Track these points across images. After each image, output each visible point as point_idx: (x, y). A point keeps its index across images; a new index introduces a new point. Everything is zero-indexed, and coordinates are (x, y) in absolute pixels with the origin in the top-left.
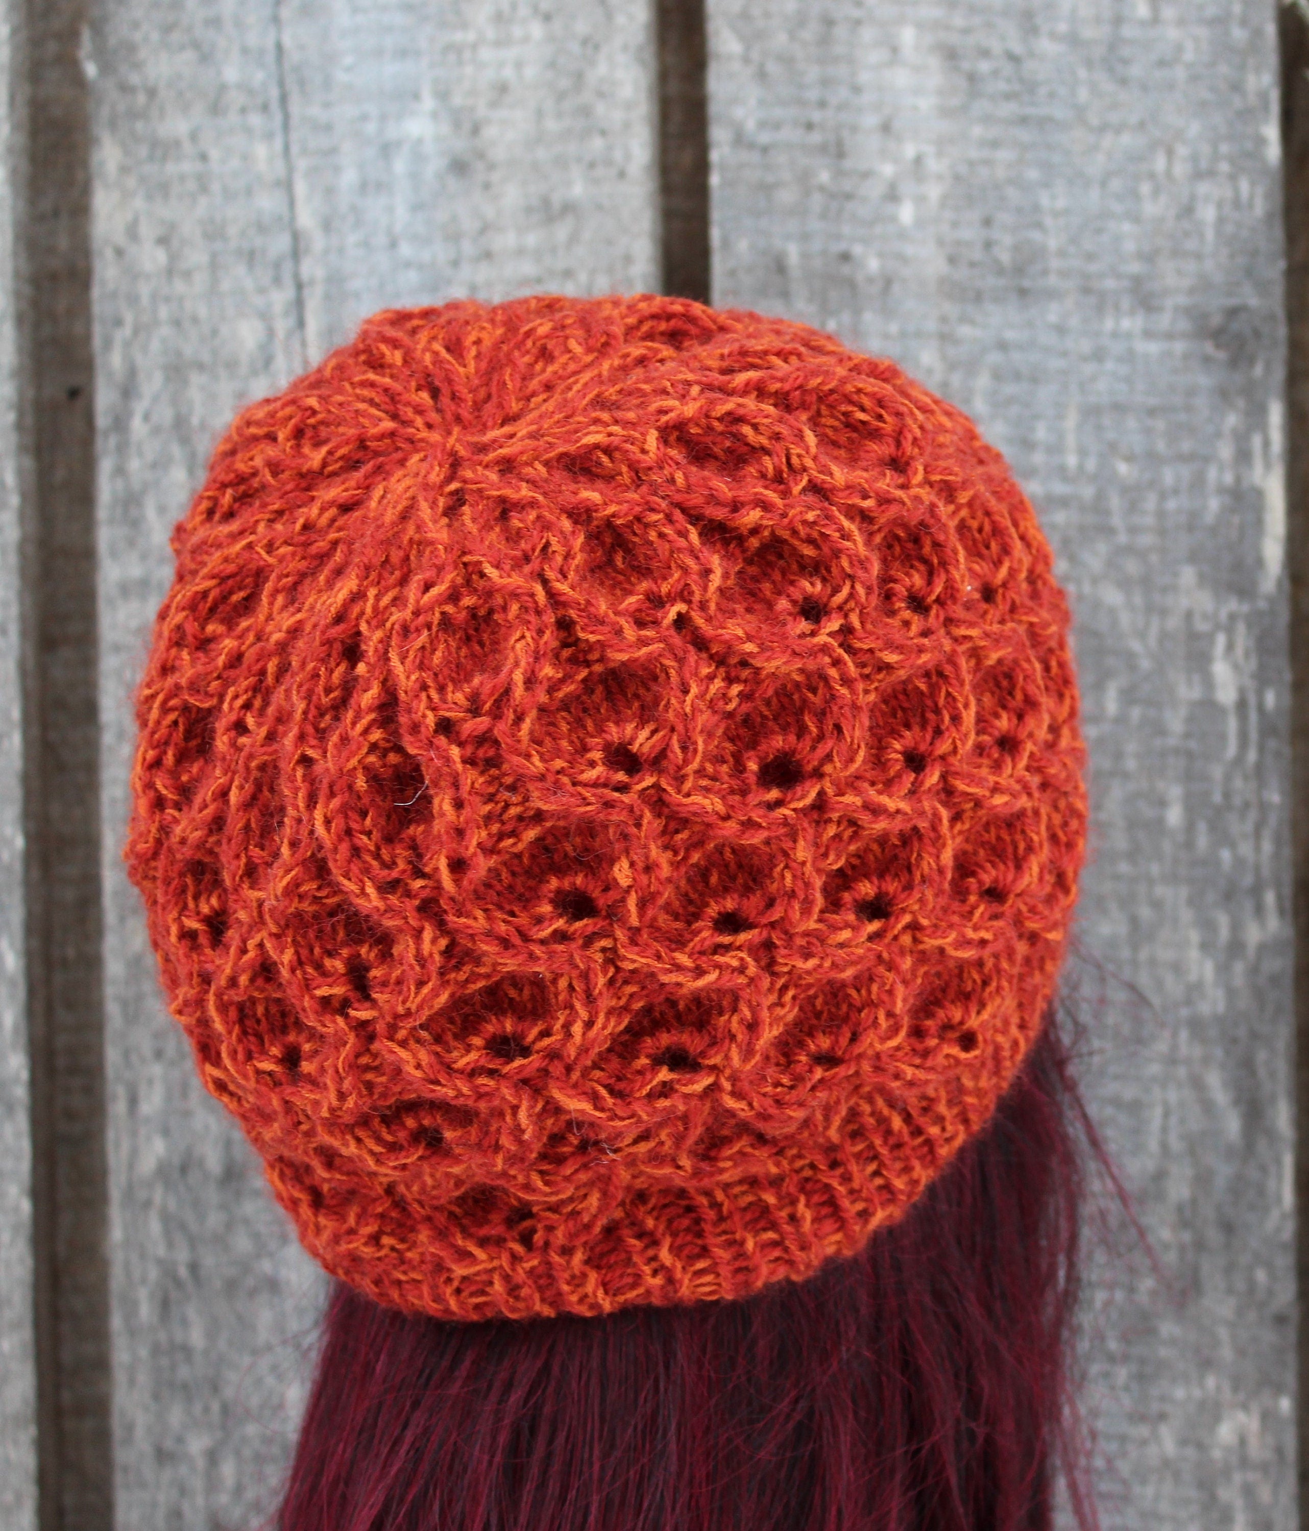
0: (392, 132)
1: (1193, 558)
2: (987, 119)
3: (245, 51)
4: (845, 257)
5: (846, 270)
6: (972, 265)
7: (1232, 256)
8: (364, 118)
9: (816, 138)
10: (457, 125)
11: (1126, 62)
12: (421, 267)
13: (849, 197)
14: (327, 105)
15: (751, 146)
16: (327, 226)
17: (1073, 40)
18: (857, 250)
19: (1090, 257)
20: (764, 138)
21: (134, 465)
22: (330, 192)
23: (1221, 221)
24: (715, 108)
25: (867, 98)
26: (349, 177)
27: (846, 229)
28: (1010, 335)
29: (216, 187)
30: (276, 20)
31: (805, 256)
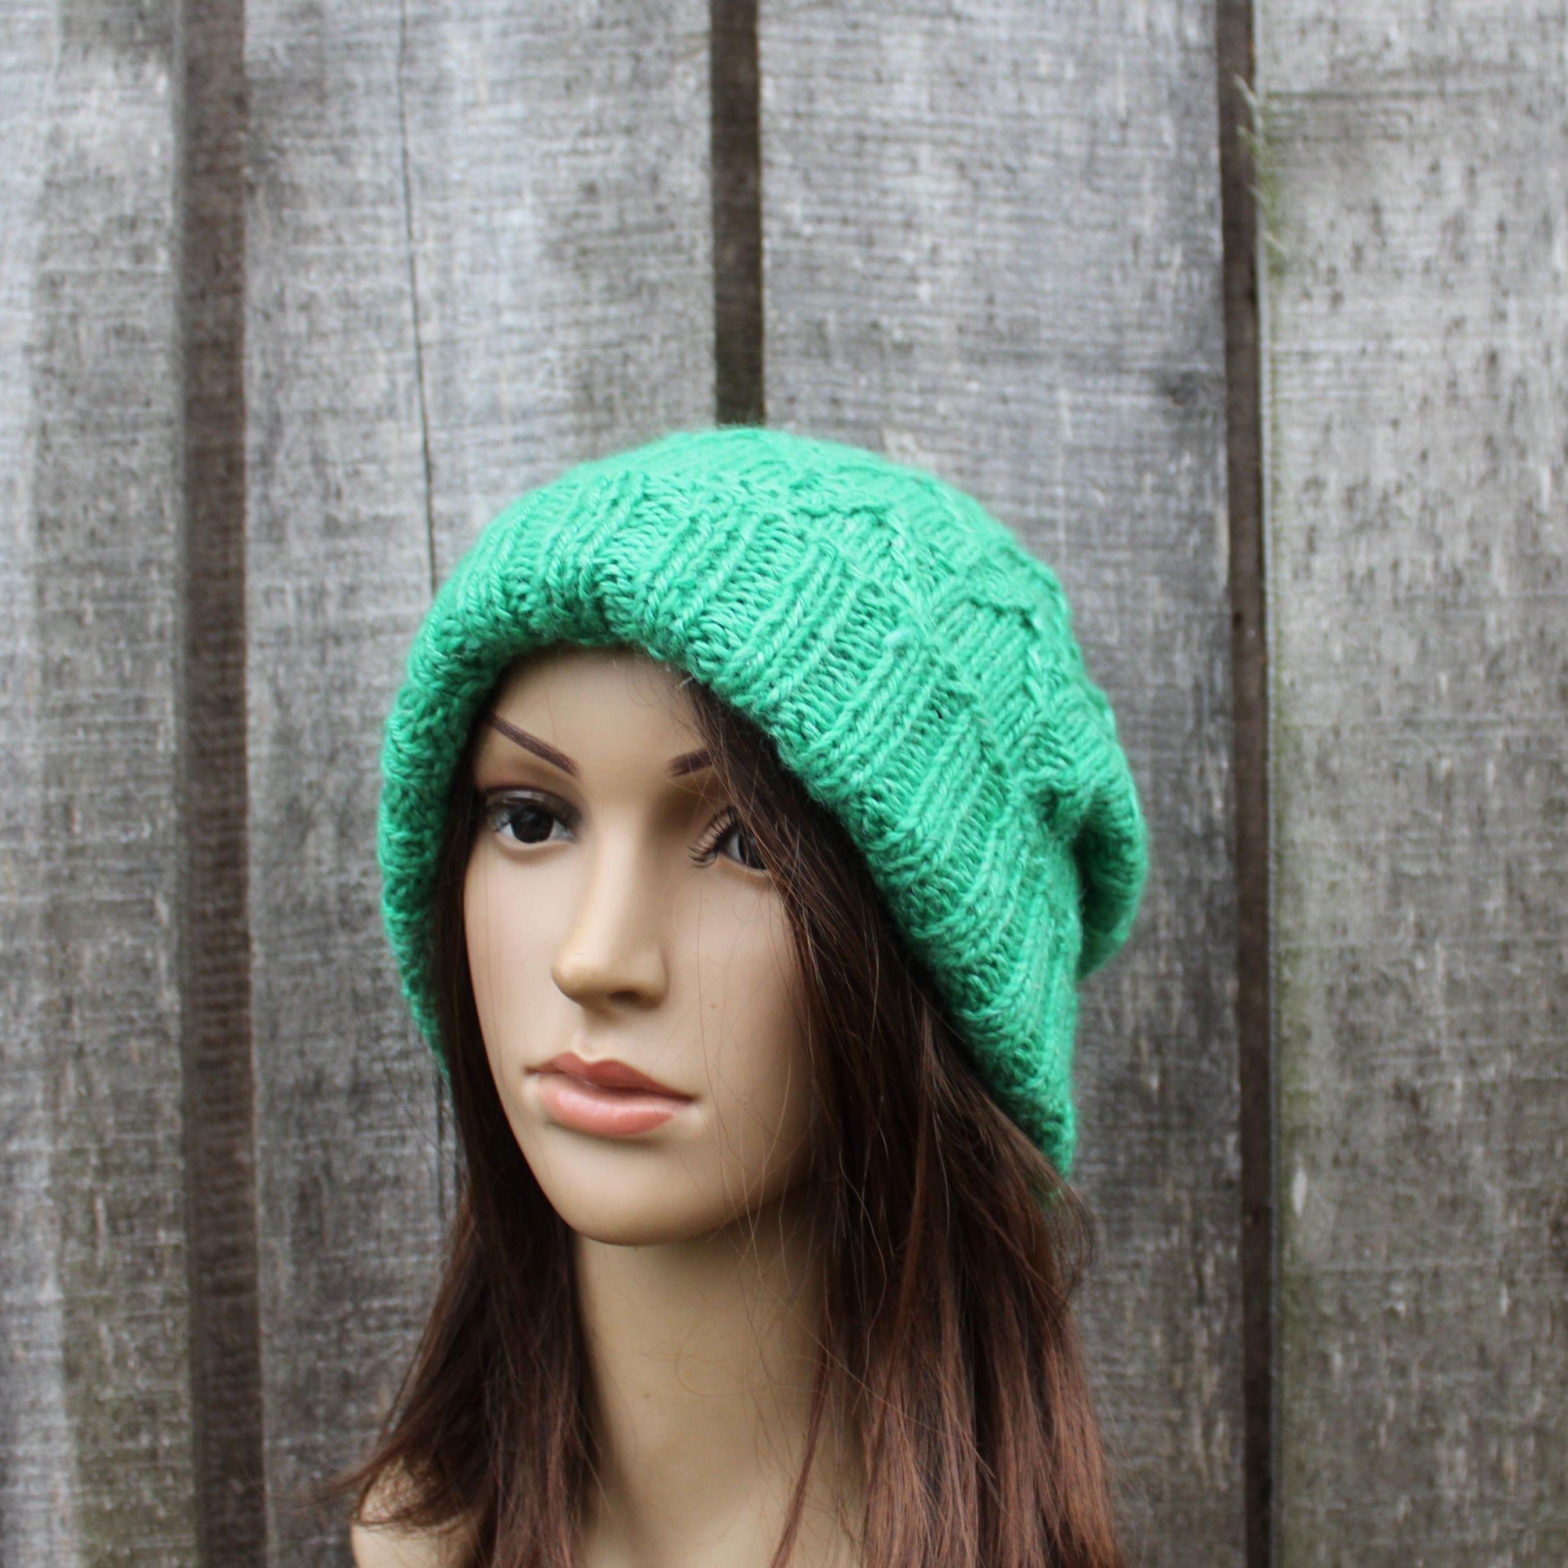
0: (498, 220)
1: (1157, 571)
2: (989, 218)
3: (376, 155)
4: (875, 326)
5: (875, 336)
6: (977, 333)
7: (1186, 329)
8: (475, 210)
9: (851, 231)
10: (552, 217)
11: (1098, 174)
12: (521, 331)
13: (878, 277)
14: (443, 199)
15: (797, 236)
16: (441, 298)
17: (1057, 156)
18: (885, 321)
19: (1074, 329)
20: (808, 230)
21: (277, 492)
22: (445, 271)
23: (1177, 301)
24: (766, 206)
25: (892, 200)
26: (462, 258)
27: (874, 304)
28: (1009, 390)
29: (349, 265)
30: (403, 131)
31: (843, 325)
